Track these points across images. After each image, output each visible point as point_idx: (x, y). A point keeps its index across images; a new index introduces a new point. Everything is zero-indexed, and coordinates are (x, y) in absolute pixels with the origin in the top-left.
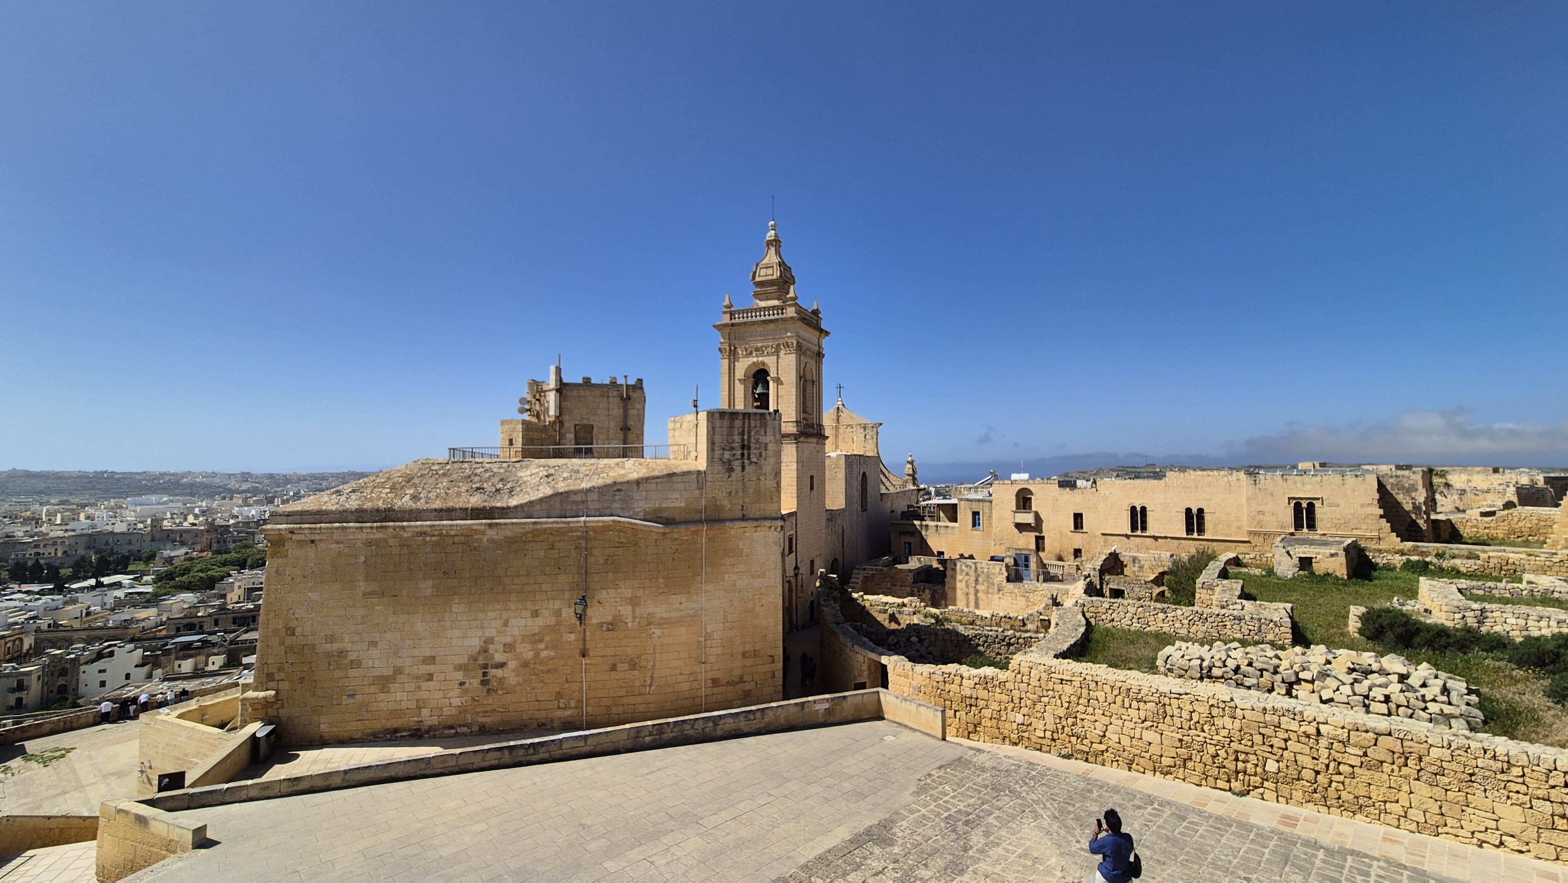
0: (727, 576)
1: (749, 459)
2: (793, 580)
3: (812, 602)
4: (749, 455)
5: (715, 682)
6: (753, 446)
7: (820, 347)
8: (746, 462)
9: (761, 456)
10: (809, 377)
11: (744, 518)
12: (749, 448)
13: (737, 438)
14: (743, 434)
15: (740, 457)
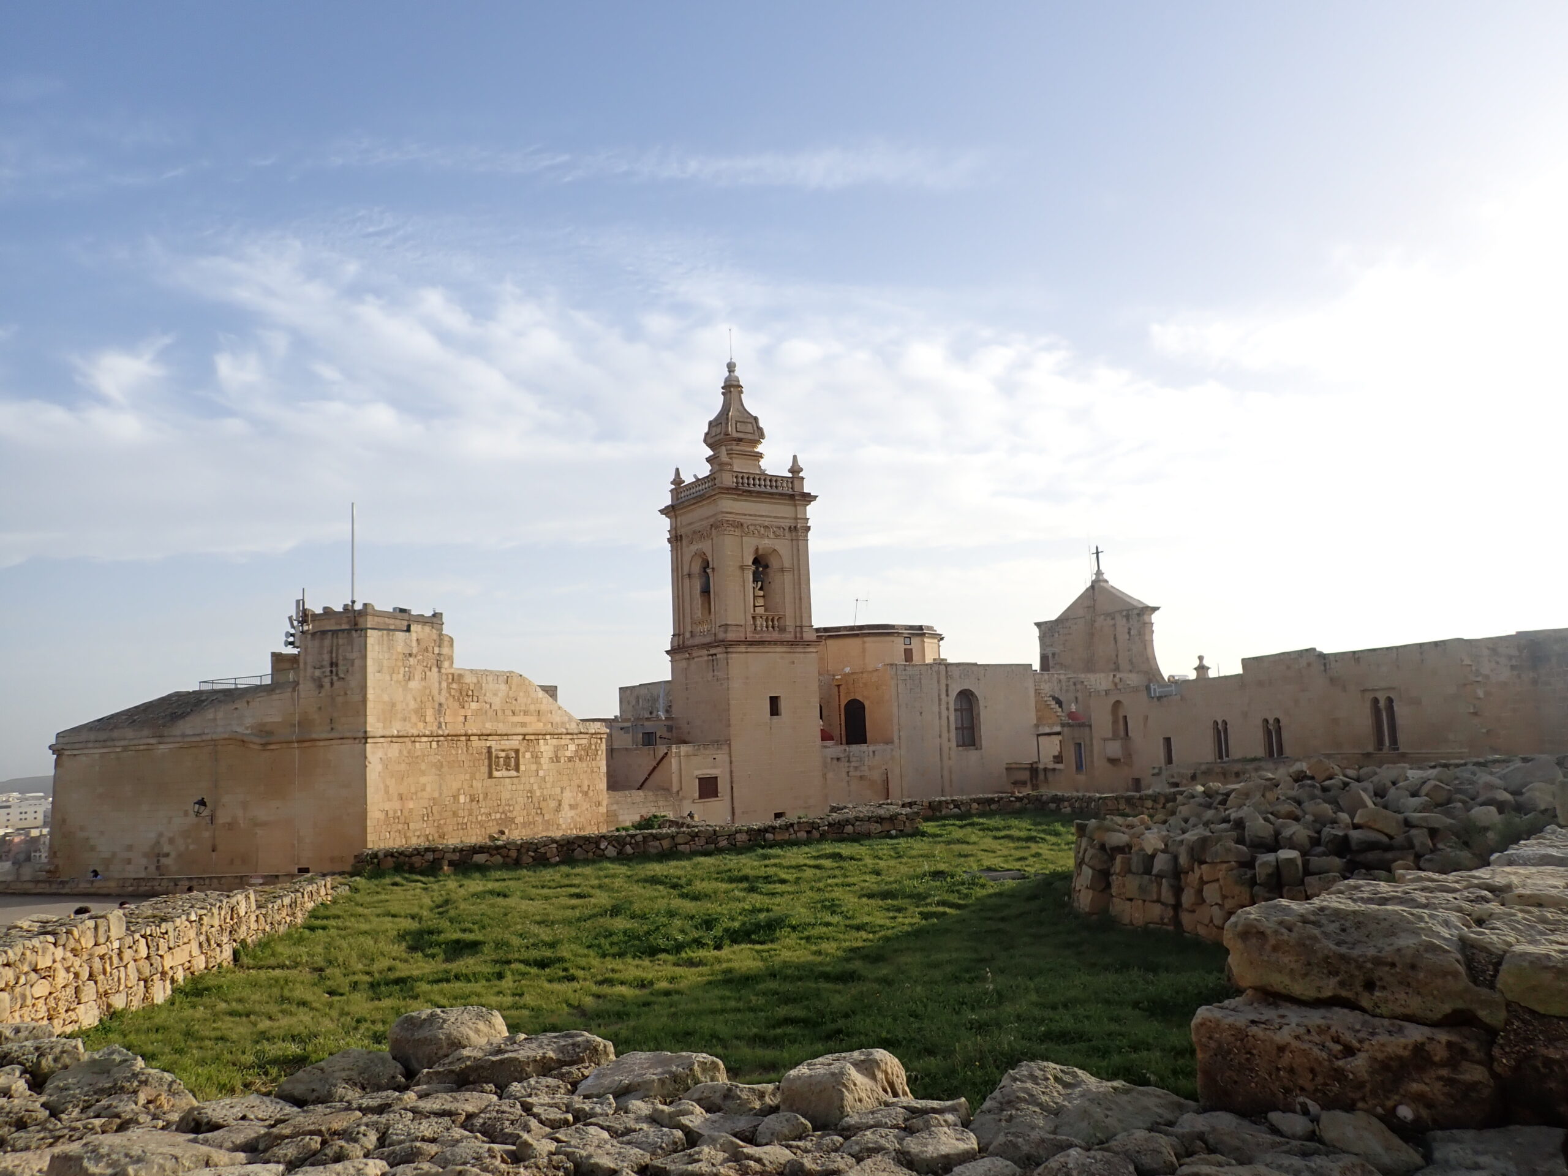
0: (317, 785)
1: (337, 675)
4: (337, 671)
6: (341, 662)
8: (335, 678)
9: (348, 672)
12: (337, 665)
13: (326, 657)
14: (331, 652)
15: (328, 674)
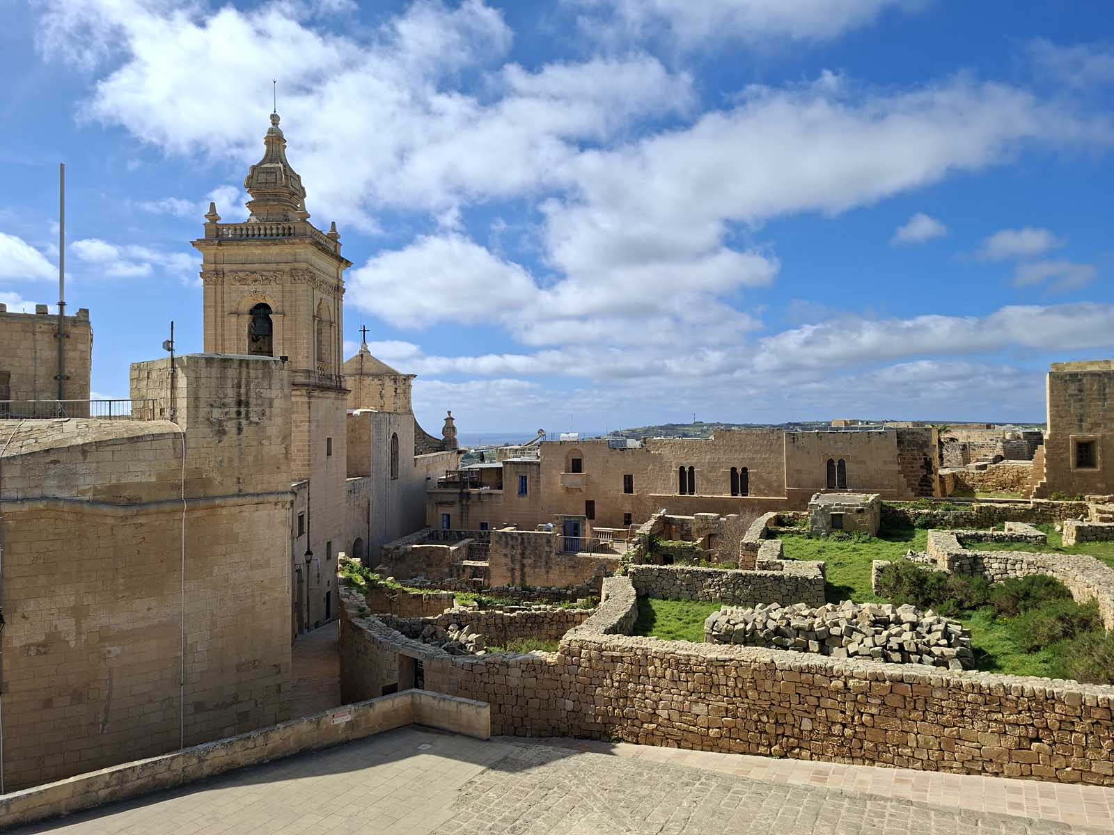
0: (216, 569)
1: (247, 418)
2: (304, 568)
3: (328, 594)
4: (247, 413)
5: (199, 707)
6: (252, 401)
7: (339, 280)
8: (244, 422)
9: (263, 414)
10: (325, 317)
11: (240, 494)
12: (247, 405)
13: (231, 392)
14: (239, 387)
15: (234, 416)
